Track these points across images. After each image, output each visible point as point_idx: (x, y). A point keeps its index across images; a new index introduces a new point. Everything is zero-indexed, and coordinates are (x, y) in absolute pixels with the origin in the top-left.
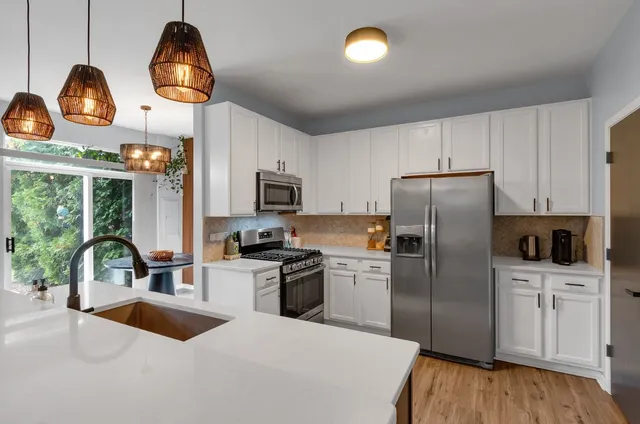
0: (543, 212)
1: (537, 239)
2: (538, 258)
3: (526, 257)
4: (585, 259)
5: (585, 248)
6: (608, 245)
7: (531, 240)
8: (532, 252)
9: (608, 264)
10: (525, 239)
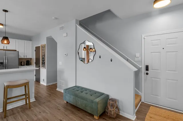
0: (25, 57)
1: (24, 62)
2: (24, 65)
3: (22, 65)
4: (31, 65)
5: (31, 63)
6: (35, 62)
7: (23, 62)
8: (23, 64)
9: (35, 64)
10: (22, 62)
